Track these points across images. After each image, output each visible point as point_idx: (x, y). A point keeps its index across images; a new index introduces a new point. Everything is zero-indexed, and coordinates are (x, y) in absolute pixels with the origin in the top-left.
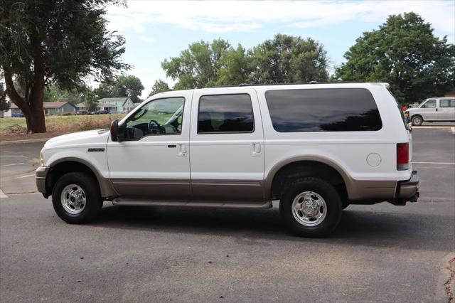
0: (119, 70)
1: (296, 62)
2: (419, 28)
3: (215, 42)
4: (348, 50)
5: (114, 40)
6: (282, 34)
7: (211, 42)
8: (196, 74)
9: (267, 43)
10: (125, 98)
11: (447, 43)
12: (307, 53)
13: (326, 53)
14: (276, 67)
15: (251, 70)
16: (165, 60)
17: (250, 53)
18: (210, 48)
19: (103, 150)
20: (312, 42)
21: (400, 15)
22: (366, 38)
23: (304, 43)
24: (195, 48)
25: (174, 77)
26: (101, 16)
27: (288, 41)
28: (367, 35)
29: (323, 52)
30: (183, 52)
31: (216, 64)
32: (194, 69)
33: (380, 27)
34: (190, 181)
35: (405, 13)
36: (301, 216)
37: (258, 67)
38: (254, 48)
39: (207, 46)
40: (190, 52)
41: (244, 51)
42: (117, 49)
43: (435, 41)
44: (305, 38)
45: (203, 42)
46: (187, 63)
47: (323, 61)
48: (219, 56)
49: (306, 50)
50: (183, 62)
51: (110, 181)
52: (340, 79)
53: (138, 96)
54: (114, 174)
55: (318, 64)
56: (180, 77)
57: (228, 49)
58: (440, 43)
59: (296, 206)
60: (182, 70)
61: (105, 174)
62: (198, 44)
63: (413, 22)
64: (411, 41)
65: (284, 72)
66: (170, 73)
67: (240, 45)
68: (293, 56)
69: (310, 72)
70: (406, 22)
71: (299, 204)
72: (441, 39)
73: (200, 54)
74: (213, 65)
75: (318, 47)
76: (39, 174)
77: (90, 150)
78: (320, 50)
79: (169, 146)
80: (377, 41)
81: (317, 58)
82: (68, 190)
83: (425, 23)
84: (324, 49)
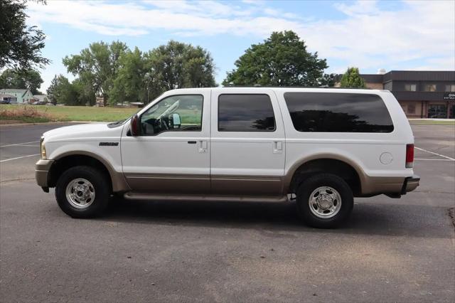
0: (38, 64)
1: (186, 66)
2: (296, 44)
3: (114, 43)
4: (238, 59)
5: (33, 34)
6: (175, 40)
7: (110, 43)
8: (96, 71)
9: (162, 48)
10: (25, 90)
11: (317, 58)
12: (197, 60)
13: (212, 60)
14: (169, 69)
15: (146, 71)
16: (67, 57)
17: (146, 55)
18: (109, 48)
19: (116, 144)
20: (200, 50)
21: (281, 33)
22: (254, 50)
23: (194, 50)
24: (96, 48)
25: (75, 73)
26: (21, 10)
27: (180, 48)
28: (255, 48)
29: (210, 59)
30: (83, 51)
31: (114, 63)
32: (93, 67)
33: (265, 41)
34: (210, 176)
35: (285, 31)
36: (316, 209)
37: (153, 69)
38: (150, 51)
39: (107, 46)
40: (90, 51)
41: (141, 53)
42: (37, 43)
43: (308, 55)
44: (194, 46)
45: (103, 43)
46: (87, 61)
47: (209, 67)
48: (117, 56)
49: (196, 56)
50: (83, 60)
51: (124, 176)
52: (231, 83)
53: (37, 89)
54: (128, 169)
55: (205, 69)
56: (81, 73)
57: (125, 51)
58: (312, 57)
59: (312, 200)
60: (82, 67)
61: (118, 168)
62: (98, 44)
63: (291, 39)
64: (291, 55)
65: (176, 75)
66: (70, 69)
67: (137, 48)
68: (184, 61)
69: (199, 76)
70: (285, 38)
71: (314, 198)
72: (313, 54)
73: (100, 53)
74: (112, 64)
75: (206, 55)
76: (40, 167)
77: (102, 144)
78: (208, 57)
79: (189, 142)
80: (263, 53)
81: (204, 64)
82: (74, 184)
83: (300, 40)
84: (211, 56)
